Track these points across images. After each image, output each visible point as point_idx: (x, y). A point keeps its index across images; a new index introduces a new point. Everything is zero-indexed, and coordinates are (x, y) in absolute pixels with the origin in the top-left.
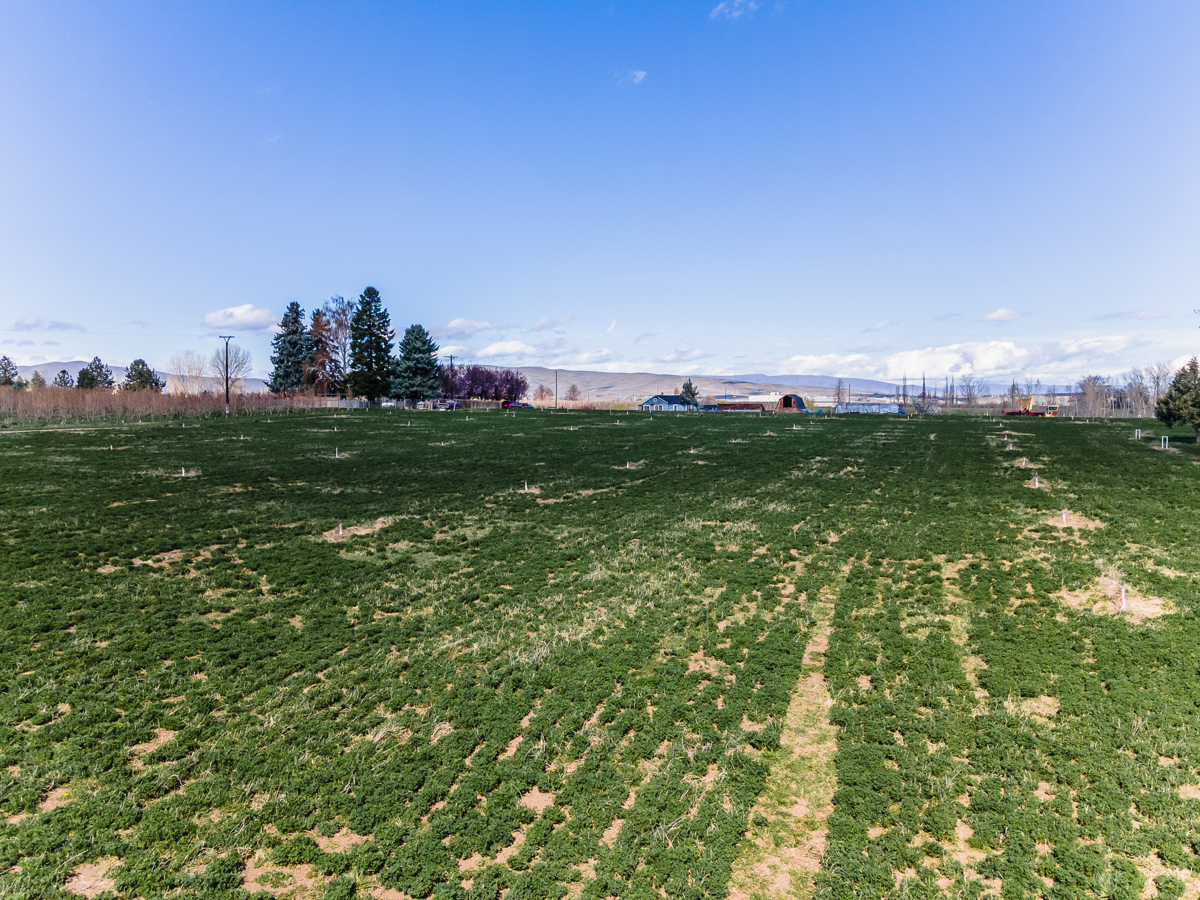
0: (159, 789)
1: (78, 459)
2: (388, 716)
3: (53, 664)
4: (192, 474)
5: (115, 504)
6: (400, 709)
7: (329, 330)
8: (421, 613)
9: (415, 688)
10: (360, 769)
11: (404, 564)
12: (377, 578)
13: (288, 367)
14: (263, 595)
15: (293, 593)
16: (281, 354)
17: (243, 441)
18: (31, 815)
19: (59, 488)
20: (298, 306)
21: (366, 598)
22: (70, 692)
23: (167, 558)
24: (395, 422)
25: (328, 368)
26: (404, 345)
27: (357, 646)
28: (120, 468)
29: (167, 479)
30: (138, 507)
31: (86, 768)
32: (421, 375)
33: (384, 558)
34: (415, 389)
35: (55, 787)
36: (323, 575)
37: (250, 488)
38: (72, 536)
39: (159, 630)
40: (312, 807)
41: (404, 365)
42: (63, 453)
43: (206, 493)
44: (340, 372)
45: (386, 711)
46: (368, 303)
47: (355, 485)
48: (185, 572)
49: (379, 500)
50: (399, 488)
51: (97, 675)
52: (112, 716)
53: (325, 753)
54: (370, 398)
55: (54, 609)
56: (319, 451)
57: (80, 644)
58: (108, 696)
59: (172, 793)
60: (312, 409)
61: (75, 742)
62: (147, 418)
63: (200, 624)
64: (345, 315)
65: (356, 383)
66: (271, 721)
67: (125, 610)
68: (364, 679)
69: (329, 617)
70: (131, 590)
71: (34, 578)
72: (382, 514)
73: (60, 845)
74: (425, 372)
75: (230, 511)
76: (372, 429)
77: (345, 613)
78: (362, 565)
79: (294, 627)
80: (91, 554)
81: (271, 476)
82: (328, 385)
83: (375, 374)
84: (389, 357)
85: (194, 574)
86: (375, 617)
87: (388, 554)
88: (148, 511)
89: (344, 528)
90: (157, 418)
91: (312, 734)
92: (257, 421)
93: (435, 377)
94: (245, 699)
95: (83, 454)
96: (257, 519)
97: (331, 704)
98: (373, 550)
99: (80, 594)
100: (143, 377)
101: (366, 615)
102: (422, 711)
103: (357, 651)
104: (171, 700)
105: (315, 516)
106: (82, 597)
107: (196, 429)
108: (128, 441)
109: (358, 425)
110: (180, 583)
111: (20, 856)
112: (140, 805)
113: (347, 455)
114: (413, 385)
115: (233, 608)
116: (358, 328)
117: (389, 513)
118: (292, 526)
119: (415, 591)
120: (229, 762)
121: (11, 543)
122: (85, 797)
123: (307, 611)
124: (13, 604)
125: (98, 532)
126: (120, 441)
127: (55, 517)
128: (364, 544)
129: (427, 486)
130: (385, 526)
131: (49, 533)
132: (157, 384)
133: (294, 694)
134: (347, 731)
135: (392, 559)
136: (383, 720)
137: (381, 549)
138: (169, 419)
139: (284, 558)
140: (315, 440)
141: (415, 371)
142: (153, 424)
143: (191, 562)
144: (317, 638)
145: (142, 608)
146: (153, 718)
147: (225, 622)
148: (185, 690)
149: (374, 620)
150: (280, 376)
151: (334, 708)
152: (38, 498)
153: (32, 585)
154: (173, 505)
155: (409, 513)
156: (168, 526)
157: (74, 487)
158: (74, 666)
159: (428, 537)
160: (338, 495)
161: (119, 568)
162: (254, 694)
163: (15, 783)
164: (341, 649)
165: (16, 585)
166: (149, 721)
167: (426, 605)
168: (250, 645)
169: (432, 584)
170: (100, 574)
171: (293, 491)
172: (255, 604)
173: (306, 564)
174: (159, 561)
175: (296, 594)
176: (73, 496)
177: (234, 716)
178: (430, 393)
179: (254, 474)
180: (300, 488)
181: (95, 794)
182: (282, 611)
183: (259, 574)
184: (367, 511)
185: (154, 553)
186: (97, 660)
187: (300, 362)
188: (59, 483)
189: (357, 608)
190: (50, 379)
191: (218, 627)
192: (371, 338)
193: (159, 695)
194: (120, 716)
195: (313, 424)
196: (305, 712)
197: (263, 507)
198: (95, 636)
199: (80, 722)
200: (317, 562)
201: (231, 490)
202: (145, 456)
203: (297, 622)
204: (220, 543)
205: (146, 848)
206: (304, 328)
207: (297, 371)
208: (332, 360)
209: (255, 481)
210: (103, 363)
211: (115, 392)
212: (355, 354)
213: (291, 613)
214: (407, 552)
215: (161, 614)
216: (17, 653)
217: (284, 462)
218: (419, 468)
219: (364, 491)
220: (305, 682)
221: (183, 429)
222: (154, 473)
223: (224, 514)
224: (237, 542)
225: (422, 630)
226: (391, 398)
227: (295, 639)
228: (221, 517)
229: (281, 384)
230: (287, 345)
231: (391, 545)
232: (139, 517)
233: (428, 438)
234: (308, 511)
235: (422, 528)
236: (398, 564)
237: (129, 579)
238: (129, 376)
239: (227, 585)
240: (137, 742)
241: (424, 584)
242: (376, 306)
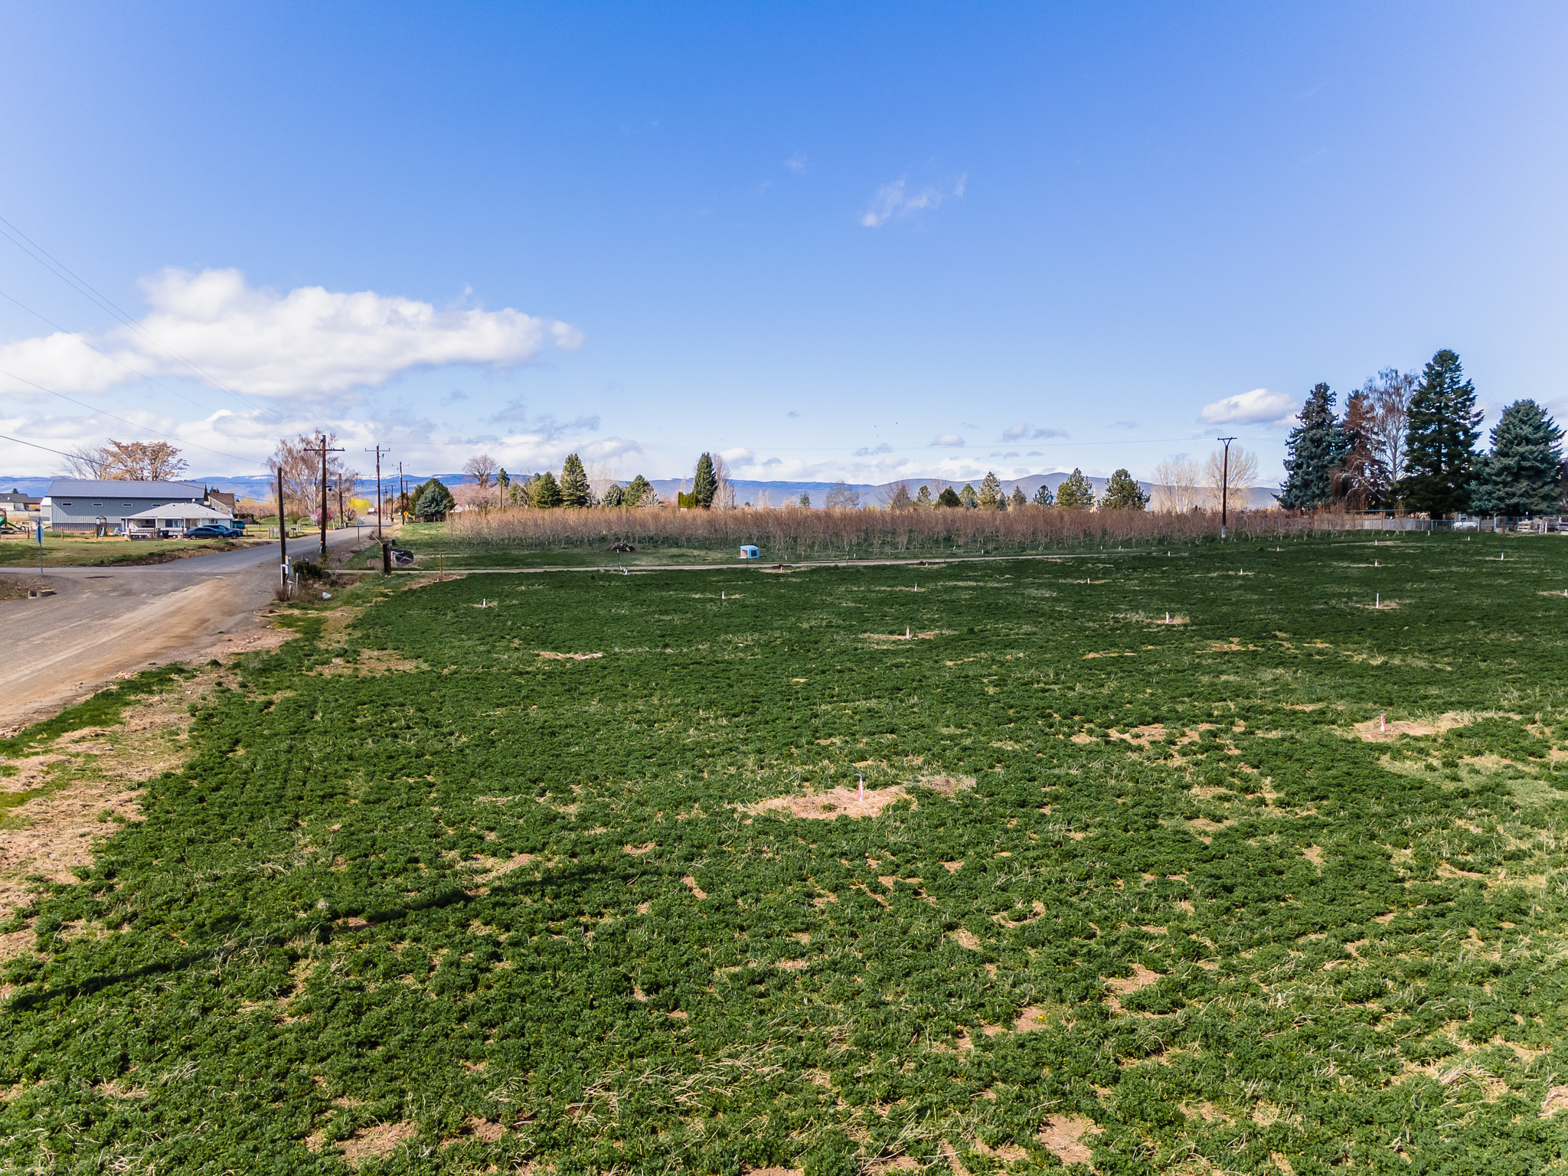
0: (1138, 1048)
1: (1055, 594)
2: (1465, 1045)
3: (1028, 849)
4: (1178, 620)
5: (1091, 656)
6: (1486, 1041)
7: (1373, 418)
8: (1524, 883)
9: (1514, 1012)
10: (1417, 1119)
11: (1491, 794)
12: (1444, 810)
13: (1308, 474)
14: (1267, 805)
15: (1309, 811)
16: (1300, 456)
17: (1243, 577)
18: (1006, 1031)
19: (1035, 629)
20: (1327, 388)
21: (1424, 840)
22: (1045, 889)
23: (1146, 733)
24: (1479, 553)
25: (1367, 473)
26: (1498, 434)
27: (1410, 914)
28: (1096, 608)
29: (1148, 626)
30: (1115, 661)
31: (1060, 991)
32: (1529, 478)
33: (1455, 779)
34: (1515, 500)
35: (1029, 1004)
36: (1354, 790)
37: (1251, 647)
38: (1047, 691)
39: (1137, 830)
40: (1341, 1154)
41: (1497, 465)
42: (1040, 586)
43: (1195, 649)
44: (1387, 478)
45: (1461, 1036)
46: (1440, 375)
47: (1406, 653)
48: (1168, 757)
49: (1446, 682)
50: (1483, 665)
51: (1072, 871)
52: (1086, 933)
53: (1360, 1075)
54: (1435, 515)
55: (1029, 780)
56: (1349, 596)
57: (1055, 830)
58: (1083, 905)
59: (1154, 1058)
60: (1341, 533)
61: (1049, 956)
62: (1127, 544)
63: (1185, 833)
64: (1400, 395)
65: (1412, 493)
66: (1280, 1000)
67: (1100, 797)
68: (1423, 973)
69: (1363, 858)
70: (1107, 770)
71: (1011, 739)
72: (1449, 706)
73: (1034, 1081)
74: (1536, 474)
75: (1224, 678)
76: (1437, 565)
77: (1390, 857)
78: (1419, 785)
79: (1310, 863)
80: (1065, 718)
81: (1280, 631)
82: (1367, 498)
83: (1445, 478)
84: (1472, 453)
85: (1178, 761)
86: (1439, 873)
87: (1463, 773)
88: (1126, 667)
89: (1388, 721)
90: (1138, 544)
91: (1339, 1037)
92: (1262, 549)
93: (1555, 481)
94: (1243, 954)
95: (1060, 588)
96: (1260, 691)
97: (1368, 998)
98: (1436, 763)
99: (1054, 767)
100: (1127, 491)
101: (1425, 866)
102: (1527, 1055)
103: (1410, 925)
104: (1151, 929)
105: (1342, 697)
106: (1056, 771)
107: (1184, 559)
108: (1106, 572)
109: (1413, 557)
110: (1162, 771)
111: (994, 1079)
112: (1117, 1061)
113: (1393, 605)
114: (1514, 495)
115: (1227, 818)
116: (1419, 413)
117: (1465, 705)
118: (1309, 708)
119: (1513, 844)
120: (1223, 1041)
121: (991, 693)
122: (1060, 1029)
123: (1330, 842)
124: (992, 767)
125: (1074, 690)
126: (1099, 571)
127: (1031, 665)
128: (1421, 751)
129: (1537, 665)
130: (1456, 726)
131: (1025, 684)
132: (1140, 499)
133: (1311, 966)
134: (1395, 1051)
135: (1469, 783)
136: (1456, 1051)
137: (1450, 764)
138: (1152, 545)
139: (1297, 756)
140: (1344, 579)
141: (1517, 473)
142: (1135, 551)
143: (1174, 744)
144: (1345, 888)
145: (1119, 796)
146: (1130, 948)
147: (1217, 836)
148: (1167, 921)
149: (1437, 878)
150: (1296, 487)
151: (1374, 1006)
152: (1016, 640)
153: (1009, 746)
154: (1156, 662)
155: (1499, 708)
156: (1149, 691)
157: (1050, 629)
158: (1048, 856)
159: (1537, 751)
160: (1378, 667)
161: (1094, 739)
162: (1254, 950)
163: (992, 987)
164: (1383, 914)
165: (996, 745)
166: (1127, 951)
167: (1533, 872)
168: (1248, 877)
169: (1544, 836)
170: (1074, 745)
171: (1311, 655)
172: (1255, 818)
173: (1328, 769)
174: (1138, 736)
175: (1313, 812)
176: (1048, 640)
177: (1228, 975)
178: (1543, 506)
179: (1256, 627)
180: (1320, 652)
181: (1070, 1026)
182: (1292, 835)
183: (1261, 774)
184: (1426, 697)
185: (1132, 725)
186: (1071, 855)
187: (1326, 466)
188: (1035, 623)
189: (1408, 851)
190: (1031, 495)
191: (1208, 841)
192: (1440, 425)
193: (1137, 919)
194: (1094, 935)
195: (1341, 555)
196: (1328, 1001)
197: (1267, 675)
198: (1069, 823)
199: (1055, 931)
200: (1345, 769)
201: (1226, 647)
202: (1125, 594)
203: (1314, 855)
204: (1211, 722)
205: (1125, 1123)
206: (1334, 418)
207: (1320, 478)
208: (1374, 462)
209: (1257, 637)
210: (1083, 474)
211: (1093, 509)
212: (1412, 451)
213: (1306, 840)
214: (1497, 775)
215: (1140, 810)
216: (995, 828)
217: (1299, 611)
218: (1521, 633)
219: (1422, 664)
220: (1328, 953)
221: (1168, 558)
222: (1135, 617)
223: (1216, 680)
224: (1232, 723)
225: (1526, 914)
226: (1470, 515)
227: (1312, 883)
228: (1213, 684)
229: (1297, 498)
230: (1309, 443)
231: (1467, 759)
232: (1116, 674)
233: (1538, 582)
234: (1333, 688)
235: (1526, 737)
236: (1480, 792)
237: (1105, 756)
238: (1109, 490)
239: (1219, 783)
240: (1113, 975)
241: (1529, 835)
242: (1452, 379)
